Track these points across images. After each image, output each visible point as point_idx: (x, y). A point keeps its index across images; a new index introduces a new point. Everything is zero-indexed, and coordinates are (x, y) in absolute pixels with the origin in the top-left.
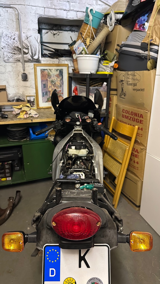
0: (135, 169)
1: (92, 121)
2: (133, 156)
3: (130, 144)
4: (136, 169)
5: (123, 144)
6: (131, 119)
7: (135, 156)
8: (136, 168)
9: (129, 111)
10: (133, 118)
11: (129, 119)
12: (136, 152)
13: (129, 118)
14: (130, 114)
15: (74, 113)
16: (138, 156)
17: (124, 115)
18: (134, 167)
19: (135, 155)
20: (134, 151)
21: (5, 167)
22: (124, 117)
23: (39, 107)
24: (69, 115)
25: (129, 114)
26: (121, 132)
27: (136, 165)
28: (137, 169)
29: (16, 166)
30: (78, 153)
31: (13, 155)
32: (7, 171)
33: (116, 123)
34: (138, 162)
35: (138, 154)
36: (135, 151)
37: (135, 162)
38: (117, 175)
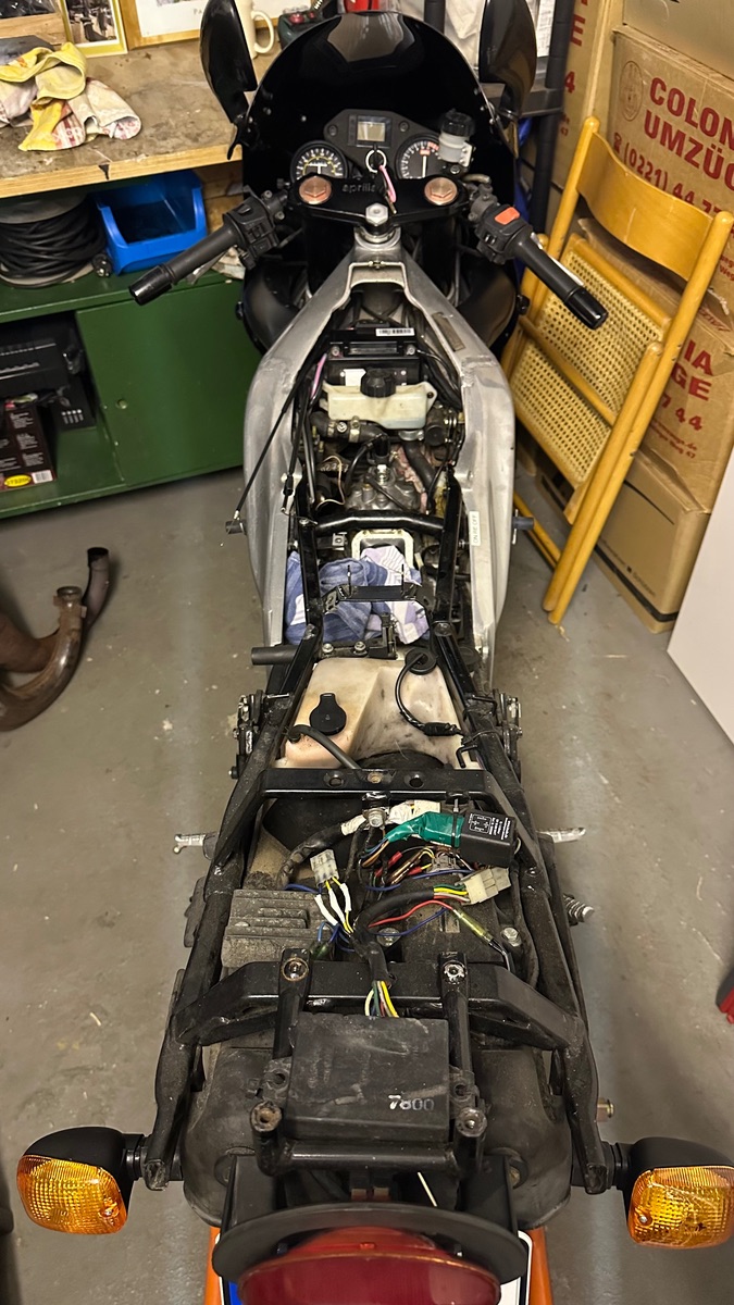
0: (677, 452)
1: (463, 194)
2: (678, 386)
3: (673, 316)
4: (681, 451)
5: (632, 308)
6: (700, 158)
7: (687, 387)
8: (686, 449)
9: (692, 102)
10: (709, 153)
11: (684, 153)
12: (696, 364)
13: (688, 147)
14: (694, 124)
15: (352, 118)
16: (707, 391)
17: (657, 119)
18: (675, 442)
19: (688, 381)
20: (688, 357)
21: (11, 423)
22: (659, 137)
23: (139, 36)
24: (323, 138)
25: (689, 119)
26: (625, 241)
27: (685, 430)
28: (688, 453)
29: (67, 403)
30: (376, 413)
31: (36, 364)
32: (25, 441)
33: (600, 172)
34: (698, 419)
35: (708, 379)
36: (694, 357)
37: (682, 419)
38: (580, 479)
